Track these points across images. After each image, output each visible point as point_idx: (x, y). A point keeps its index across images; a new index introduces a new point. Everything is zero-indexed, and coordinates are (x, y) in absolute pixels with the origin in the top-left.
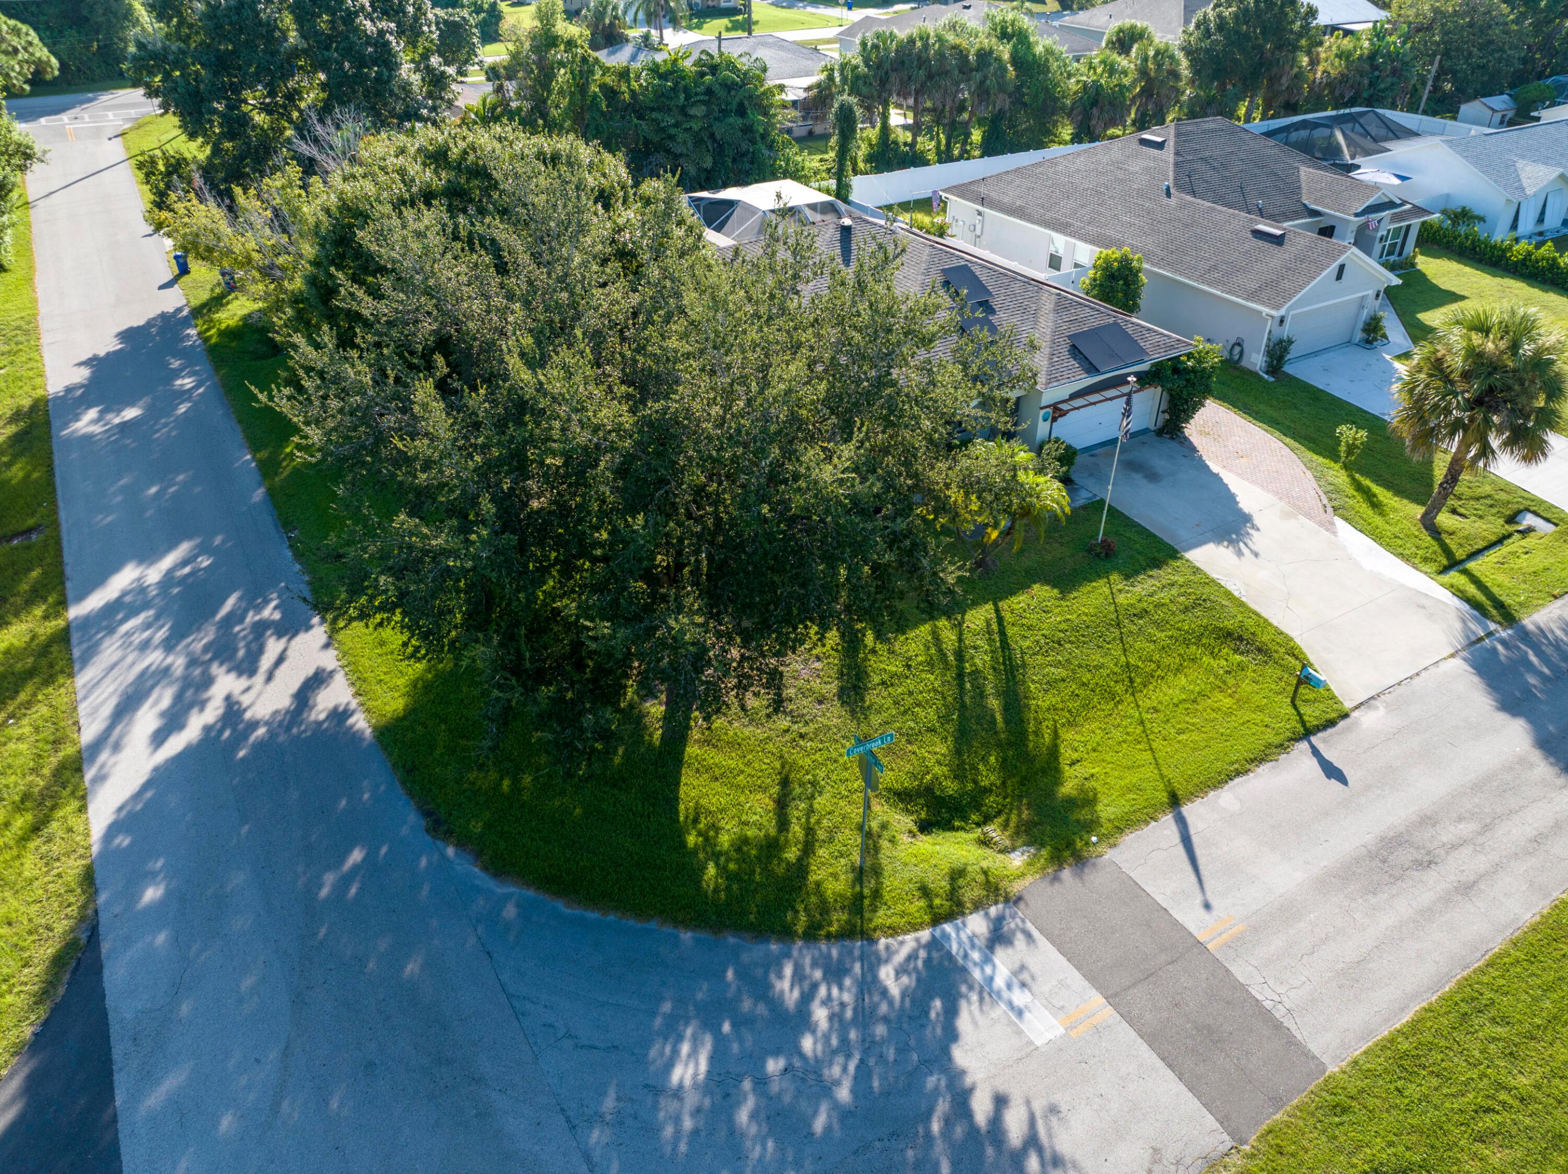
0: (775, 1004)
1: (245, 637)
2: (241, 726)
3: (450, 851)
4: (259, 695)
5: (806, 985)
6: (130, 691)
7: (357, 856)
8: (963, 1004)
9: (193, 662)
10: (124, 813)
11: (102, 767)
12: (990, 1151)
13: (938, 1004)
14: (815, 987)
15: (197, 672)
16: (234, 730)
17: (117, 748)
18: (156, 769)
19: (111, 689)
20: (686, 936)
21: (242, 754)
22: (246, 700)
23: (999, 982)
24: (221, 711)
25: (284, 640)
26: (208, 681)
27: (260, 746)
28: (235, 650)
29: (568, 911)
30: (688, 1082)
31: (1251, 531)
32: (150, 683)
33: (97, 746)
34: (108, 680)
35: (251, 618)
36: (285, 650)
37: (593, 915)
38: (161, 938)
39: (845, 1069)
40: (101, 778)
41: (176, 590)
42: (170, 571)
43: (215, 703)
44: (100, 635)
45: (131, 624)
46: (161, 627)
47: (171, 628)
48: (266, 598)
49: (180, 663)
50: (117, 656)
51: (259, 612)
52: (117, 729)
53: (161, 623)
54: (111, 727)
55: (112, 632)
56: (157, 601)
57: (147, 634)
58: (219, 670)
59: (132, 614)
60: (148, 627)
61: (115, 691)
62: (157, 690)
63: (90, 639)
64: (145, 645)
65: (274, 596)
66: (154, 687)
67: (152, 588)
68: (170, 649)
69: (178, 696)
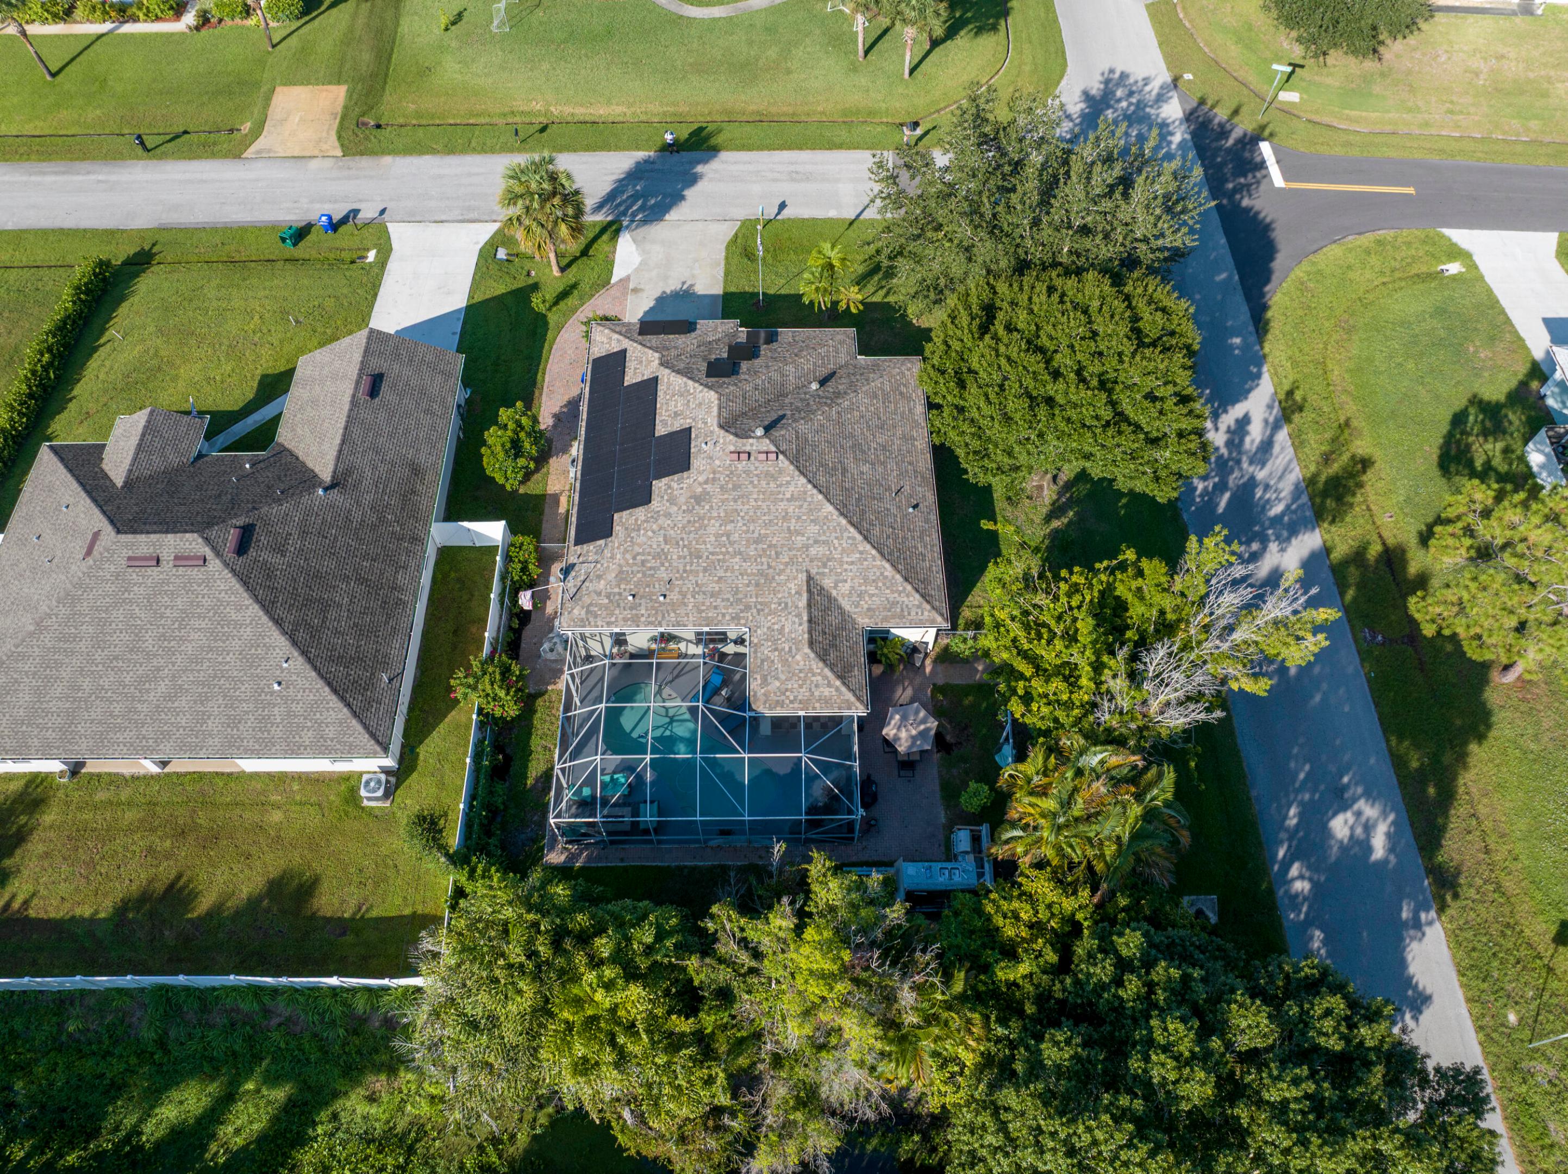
9: (1238, 462)
10: (1256, 383)
15: (1234, 455)
17: (1266, 421)
18: (1246, 398)
19: (1278, 461)
26: (1229, 444)
31: (669, 292)
32: (1258, 456)
33: (1276, 427)
35: (1210, 484)
38: (1230, 323)
40: (1270, 407)
41: (1257, 528)
42: (1264, 549)
43: (1223, 427)
44: (1294, 507)
45: (1278, 509)
46: (1260, 498)
47: (1254, 495)
48: (1203, 500)
49: (1245, 465)
50: (1281, 486)
51: (1206, 488)
52: (1268, 432)
53: (1262, 502)
54: (1272, 436)
55: (1288, 507)
56: (1267, 523)
57: (1267, 496)
58: (1224, 451)
59: (1278, 519)
60: (1268, 501)
61: (1277, 457)
62: (1254, 450)
63: (1299, 507)
64: (1267, 487)
65: (1198, 500)
66: (1256, 453)
67: (1273, 538)
68: (1252, 478)
69: (1242, 441)
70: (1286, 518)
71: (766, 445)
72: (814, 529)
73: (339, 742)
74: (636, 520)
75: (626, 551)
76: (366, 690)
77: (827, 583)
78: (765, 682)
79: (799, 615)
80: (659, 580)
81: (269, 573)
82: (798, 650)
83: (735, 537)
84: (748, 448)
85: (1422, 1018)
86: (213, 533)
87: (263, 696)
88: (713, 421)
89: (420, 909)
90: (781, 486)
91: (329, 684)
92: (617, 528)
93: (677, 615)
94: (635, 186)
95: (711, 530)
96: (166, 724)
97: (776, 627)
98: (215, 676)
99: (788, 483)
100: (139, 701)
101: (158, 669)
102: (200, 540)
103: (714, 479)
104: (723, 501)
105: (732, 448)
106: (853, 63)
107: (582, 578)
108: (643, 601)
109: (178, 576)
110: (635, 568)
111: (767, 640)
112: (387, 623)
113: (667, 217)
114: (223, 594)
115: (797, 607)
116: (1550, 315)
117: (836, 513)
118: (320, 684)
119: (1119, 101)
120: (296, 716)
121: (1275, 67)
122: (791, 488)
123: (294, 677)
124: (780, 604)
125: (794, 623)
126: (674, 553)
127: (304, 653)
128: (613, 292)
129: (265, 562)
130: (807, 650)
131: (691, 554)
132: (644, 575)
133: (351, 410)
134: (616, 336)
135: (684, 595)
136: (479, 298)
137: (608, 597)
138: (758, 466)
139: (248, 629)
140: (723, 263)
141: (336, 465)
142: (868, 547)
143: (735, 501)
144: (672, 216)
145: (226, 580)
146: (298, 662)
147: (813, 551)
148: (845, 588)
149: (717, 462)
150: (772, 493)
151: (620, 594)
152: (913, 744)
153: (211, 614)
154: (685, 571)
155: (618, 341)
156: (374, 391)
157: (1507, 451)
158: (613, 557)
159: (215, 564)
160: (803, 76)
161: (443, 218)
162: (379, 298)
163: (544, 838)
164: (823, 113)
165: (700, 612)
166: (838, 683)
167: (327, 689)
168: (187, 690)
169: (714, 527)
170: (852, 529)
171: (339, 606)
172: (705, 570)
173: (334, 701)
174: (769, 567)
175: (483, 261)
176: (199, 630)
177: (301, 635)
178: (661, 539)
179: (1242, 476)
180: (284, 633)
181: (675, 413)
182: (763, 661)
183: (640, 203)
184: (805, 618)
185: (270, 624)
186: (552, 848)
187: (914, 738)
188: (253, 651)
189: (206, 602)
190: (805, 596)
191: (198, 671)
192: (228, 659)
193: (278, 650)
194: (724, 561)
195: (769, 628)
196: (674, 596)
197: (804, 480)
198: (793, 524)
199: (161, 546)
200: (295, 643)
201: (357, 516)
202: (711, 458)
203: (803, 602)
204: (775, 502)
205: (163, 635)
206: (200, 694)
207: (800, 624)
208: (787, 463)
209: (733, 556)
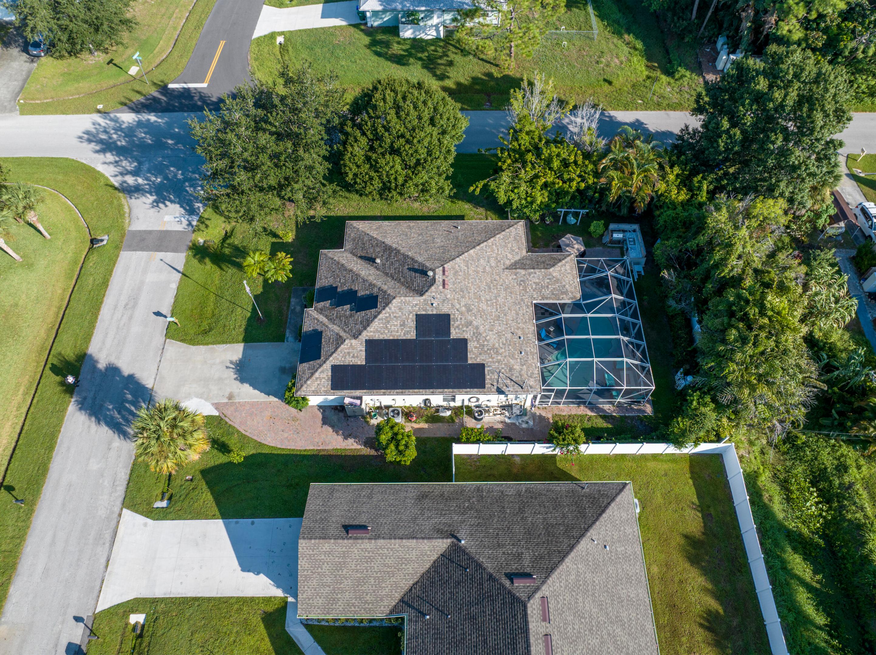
8: (184, 212)
23: (182, 219)
31: (236, 376)
71: (439, 271)
72: (482, 261)
73: (628, 511)
74: (476, 347)
75: (497, 353)
76: (595, 498)
77: (508, 263)
78: (566, 293)
79: (530, 274)
80: (512, 338)
81: (537, 560)
82: (550, 274)
83: (488, 297)
84: (441, 280)
85: (645, 122)
86: (523, 596)
87: (613, 558)
88: (417, 300)
89: (688, 475)
90: (461, 270)
91: (600, 515)
92: (478, 361)
93: (529, 333)
94: (109, 410)
95: (485, 307)
96: (637, 629)
97: (534, 287)
98: (607, 591)
99: (459, 266)
100: (628, 649)
101: (609, 634)
102: (531, 601)
103: (458, 300)
104: (470, 299)
105: (441, 287)
106: (22, 265)
107: (509, 381)
108: (524, 348)
109: (555, 620)
110: (507, 349)
111: (541, 292)
112: (545, 495)
113: (150, 386)
114: (562, 584)
115: (524, 275)
116: (320, 16)
117: (474, 250)
118: (602, 519)
119: (110, 138)
120: (620, 537)
121: (134, 58)
122: (462, 265)
123: (601, 536)
124: (521, 284)
125: (534, 277)
126: (497, 328)
127: (587, 530)
128: (228, 412)
129: (531, 562)
130: (551, 270)
131: (498, 320)
132: (510, 345)
133: (383, 538)
134: (317, 375)
135: (518, 328)
136: (215, 510)
137: (523, 365)
138: (450, 279)
139: (579, 566)
140: (210, 346)
141: (436, 538)
142: (489, 241)
143: (469, 293)
144: (149, 383)
145: (554, 582)
146: (592, 533)
147: (493, 265)
148: (510, 256)
149: (449, 296)
150: (464, 275)
151: (521, 359)
152: (580, 243)
153: (574, 594)
154: (507, 325)
155: (322, 372)
156: (363, 527)
157: (399, 43)
158: (499, 362)
159: (545, 590)
160: (24, 296)
161: (103, 561)
162: (199, 595)
163: (639, 416)
164: (64, 290)
165: (526, 322)
166: (564, 261)
167: (604, 515)
168: (617, 612)
169: (483, 306)
170: (482, 245)
171: (544, 519)
172: (505, 315)
173: (609, 511)
174: (502, 285)
175: (170, 516)
176: (584, 602)
177: (575, 533)
178: (491, 333)
180: (578, 542)
181: (401, 325)
182: (553, 294)
183: (127, 405)
184: (532, 270)
185: (575, 550)
186: (644, 411)
187: (578, 243)
188: (590, 564)
189: (568, 597)
190: (518, 270)
191: (606, 604)
192: (597, 582)
193: (588, 547)
194: (500, 305)
195: (534, 291)
196: (520, 333)
197: (458, 259)
198: (480, 269)
199: (537, 634)
200: (582, 536)
201: (473, 521)
202: (444, 300)
203: (523, 272)
204: (470, 275)
205: (590, 631)
206: (619, 603)
207: (535, 273)
208: (448, 264)
209: (498, 301)
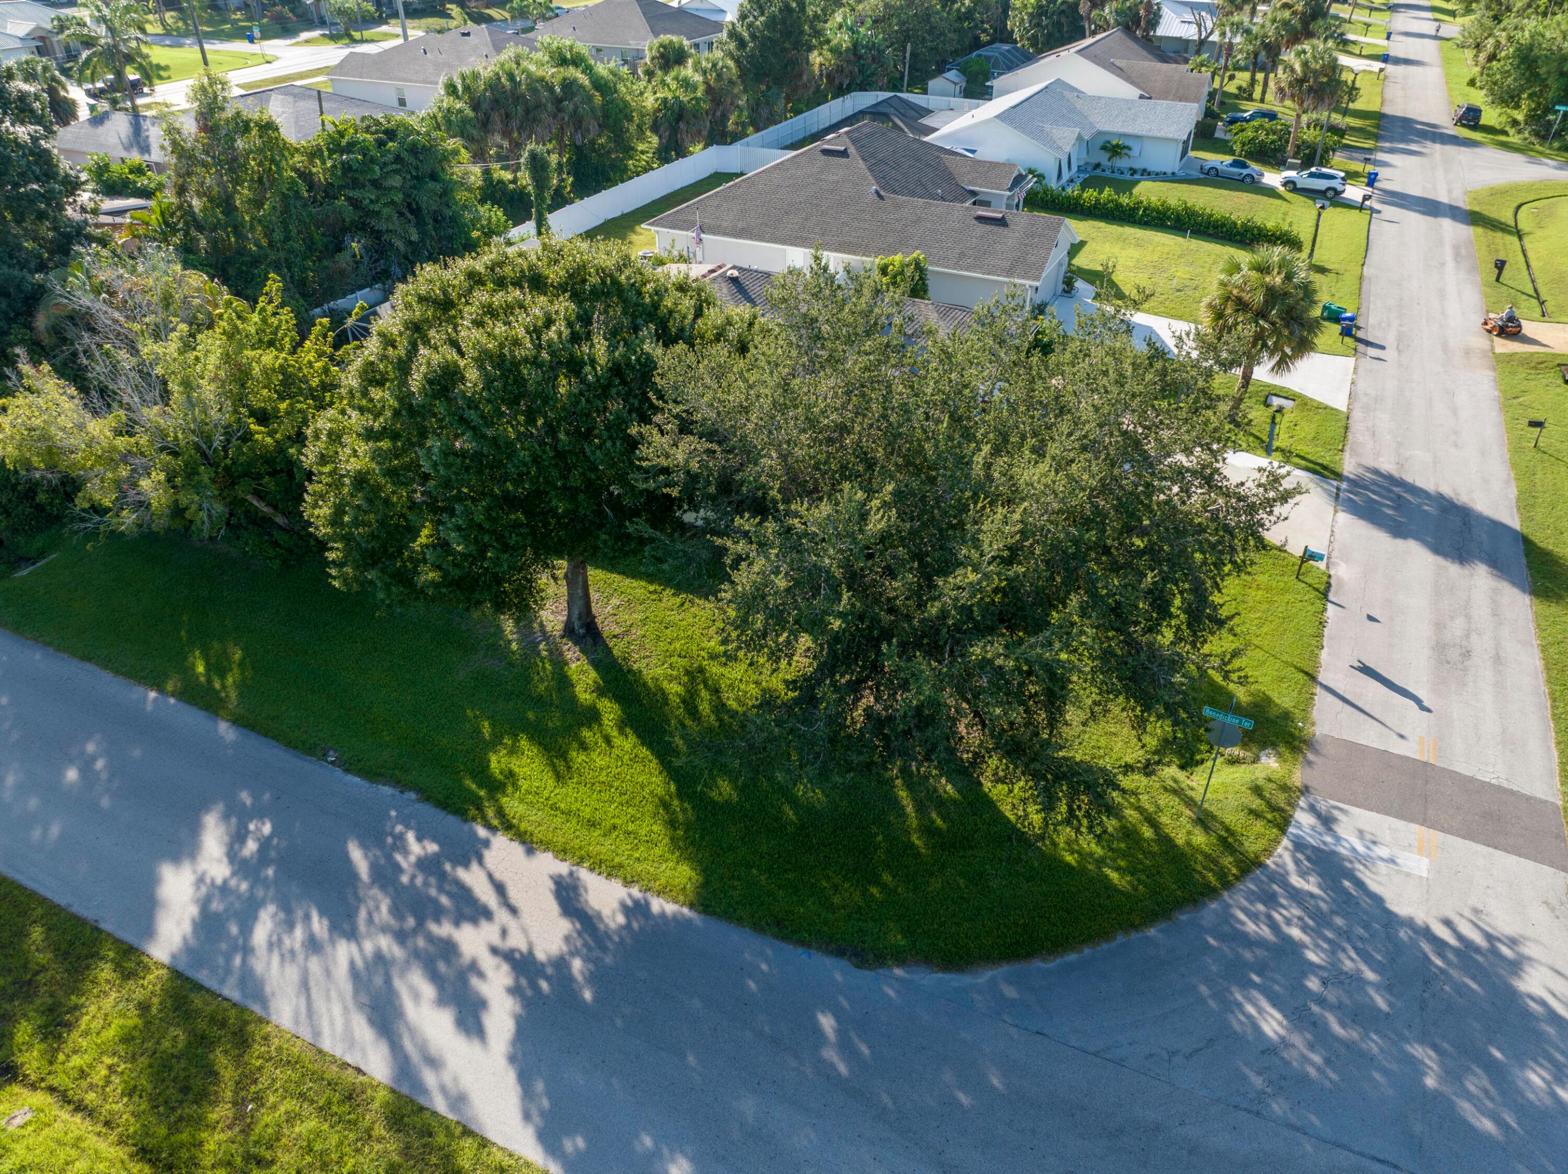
0: (1260, 943)
1: (426, 884)
2: (549, 971)
3: (898, 972)
4: (524, 931)
5: (1263, 918)
6: (365, 999)
7: (827, 1022)
8: (1359, 874)
9: (401, 937)
10: (537, 1119)
11: (443, 1089)
12: (1479, 958)
13: (1347, 884)
14: (1269, 917)
15: (421, 942)
16: (548, 979)
17: (434, 1062)
18: (512, 1059)
19: (337, 1010)
20: (1152, 932)
21: (588, 995)
22: (517, 941)
23: (1360, 849)
24: (505, 968)
25: (475, 866)
26: (449, 949)
27: (594, 978)
28: (436, 902)
29: (1050, 965)
30: (1282, 1032)
32: (378, 981)
34: (319, 1004)
36: (490, 876)
37: (1072, 957)
39: (1352, 960)
40: (459, 1100)
41: (270, 872)
42: (232, 855)
43: (488, 962)
44: (237, 961)
45: (262, 932)
46: (307, 918)
47: (322, 914)
48: (392, 834)
49: (385, 943)
50: (292, 973)
51: (406, 852)
52: (408, 1046)
53: (300, 913)
54: (396, 1048)
55: (247, 950)
56: (260, 893)
57: (299, 933)
58: (444, 929)
59: (247, 920)
60: (290, 925)
61: (346, 1009)
62: (398, 983)
63: (228, 971)
64: (313, 945)
65: (399, 828)
66: (388, 981)
67: (233, 883)
68: (352, 935)
69: (434, 977)
70: (234, 929)
179: (370, 920)
